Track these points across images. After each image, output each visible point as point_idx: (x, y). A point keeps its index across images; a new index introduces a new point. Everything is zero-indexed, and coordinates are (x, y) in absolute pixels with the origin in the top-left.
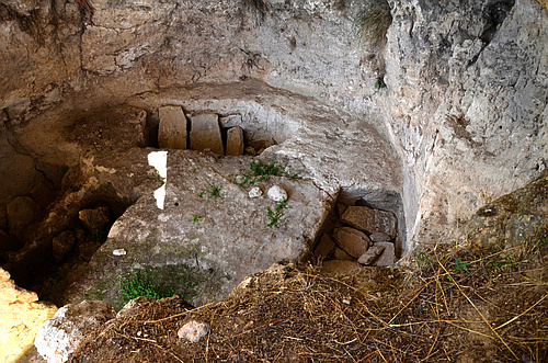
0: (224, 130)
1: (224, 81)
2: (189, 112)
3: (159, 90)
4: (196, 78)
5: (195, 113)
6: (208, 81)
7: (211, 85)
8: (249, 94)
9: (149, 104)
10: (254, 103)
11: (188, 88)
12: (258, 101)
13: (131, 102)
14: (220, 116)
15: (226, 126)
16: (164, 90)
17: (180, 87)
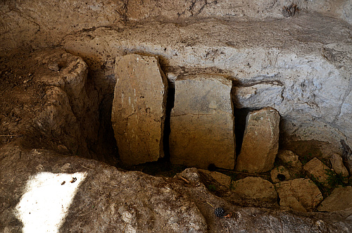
0: (240, 114)
1: (252, 14)
2: (173, 70)
3: (125, 24)
4: (198, 6)
5: (184, 73)
6: (220, 13)
7: (225, 21)
8: (306, 40)
9: (100, 48)
10: (319, 61)
11: (179, 24)
12: (330, 56)
13: (69, 44)
14: (236, 84)
15: (246, 104)
16: (134, 26)
17: (164, 22)
